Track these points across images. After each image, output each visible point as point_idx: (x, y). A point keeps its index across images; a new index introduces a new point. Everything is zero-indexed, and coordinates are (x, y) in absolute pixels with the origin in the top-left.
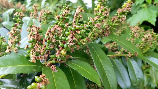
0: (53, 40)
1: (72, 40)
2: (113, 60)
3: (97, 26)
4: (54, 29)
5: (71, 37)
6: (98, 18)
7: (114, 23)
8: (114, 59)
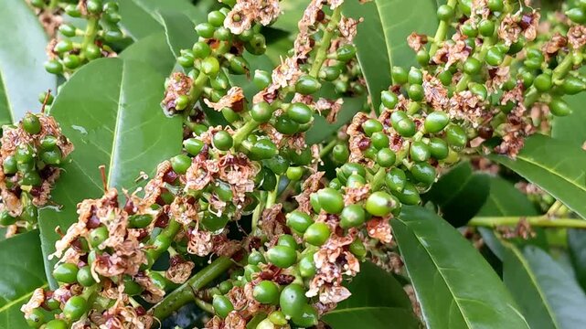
0: (197, 239)
1: (336, 275)
2: (518, 254)
3: (461, 108)
4: (207, 180)
5: (333, 259)
6: (464, 57)
7: (559, 69)
8: (521, 247)
